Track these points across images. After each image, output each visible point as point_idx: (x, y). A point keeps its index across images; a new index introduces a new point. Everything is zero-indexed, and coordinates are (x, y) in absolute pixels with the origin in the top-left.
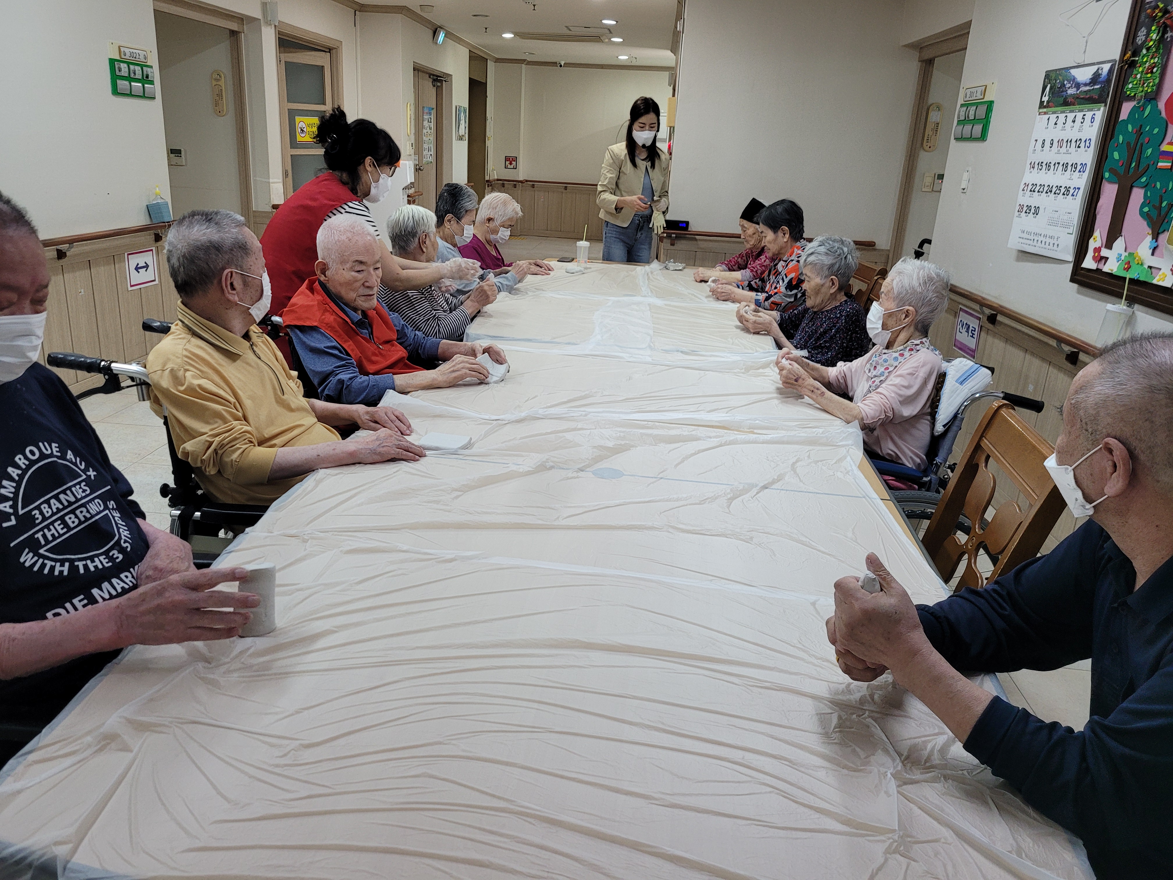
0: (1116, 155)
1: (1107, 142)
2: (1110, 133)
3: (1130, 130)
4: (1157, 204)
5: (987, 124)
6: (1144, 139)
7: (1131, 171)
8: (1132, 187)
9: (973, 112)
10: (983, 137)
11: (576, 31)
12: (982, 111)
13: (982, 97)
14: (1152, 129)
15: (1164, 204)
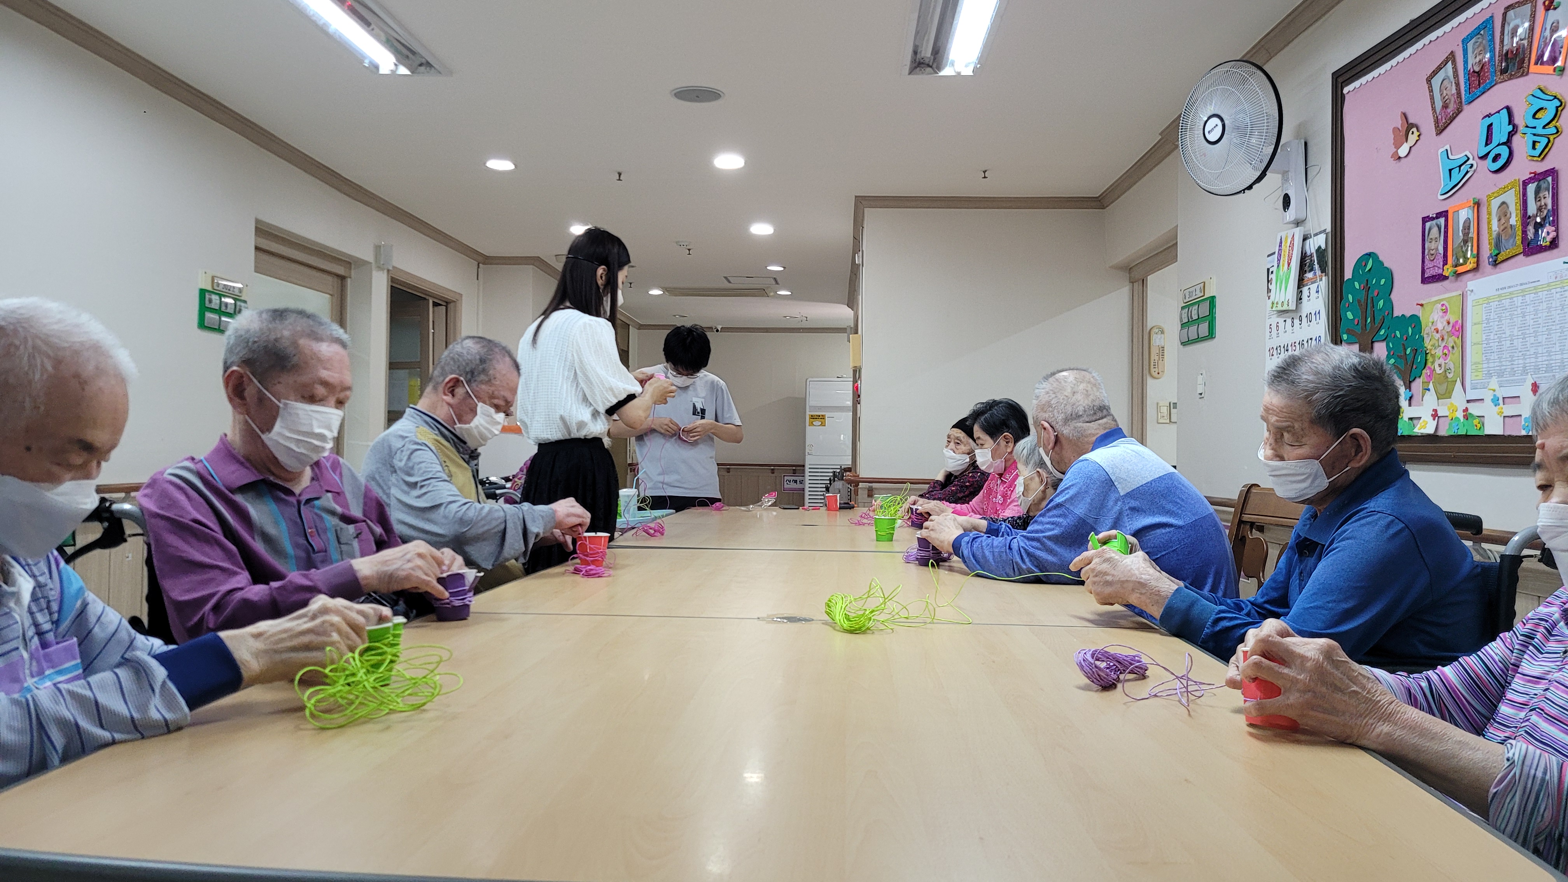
0: (1350, 315)
1: (1338, 303)
2: (1339, 293)
3: (1357, 287)
4: (1402, 354)
5: (1212, 321)
6: (1373, 293)
7: (1368, 327)
8: (1372, 342)
9: (1196, 311)
10: (1211, 335)
11: (737, 283)
12: (1204, 310)
13: (1202, 294)
14: (1378, 281)
15: (1408, 351)
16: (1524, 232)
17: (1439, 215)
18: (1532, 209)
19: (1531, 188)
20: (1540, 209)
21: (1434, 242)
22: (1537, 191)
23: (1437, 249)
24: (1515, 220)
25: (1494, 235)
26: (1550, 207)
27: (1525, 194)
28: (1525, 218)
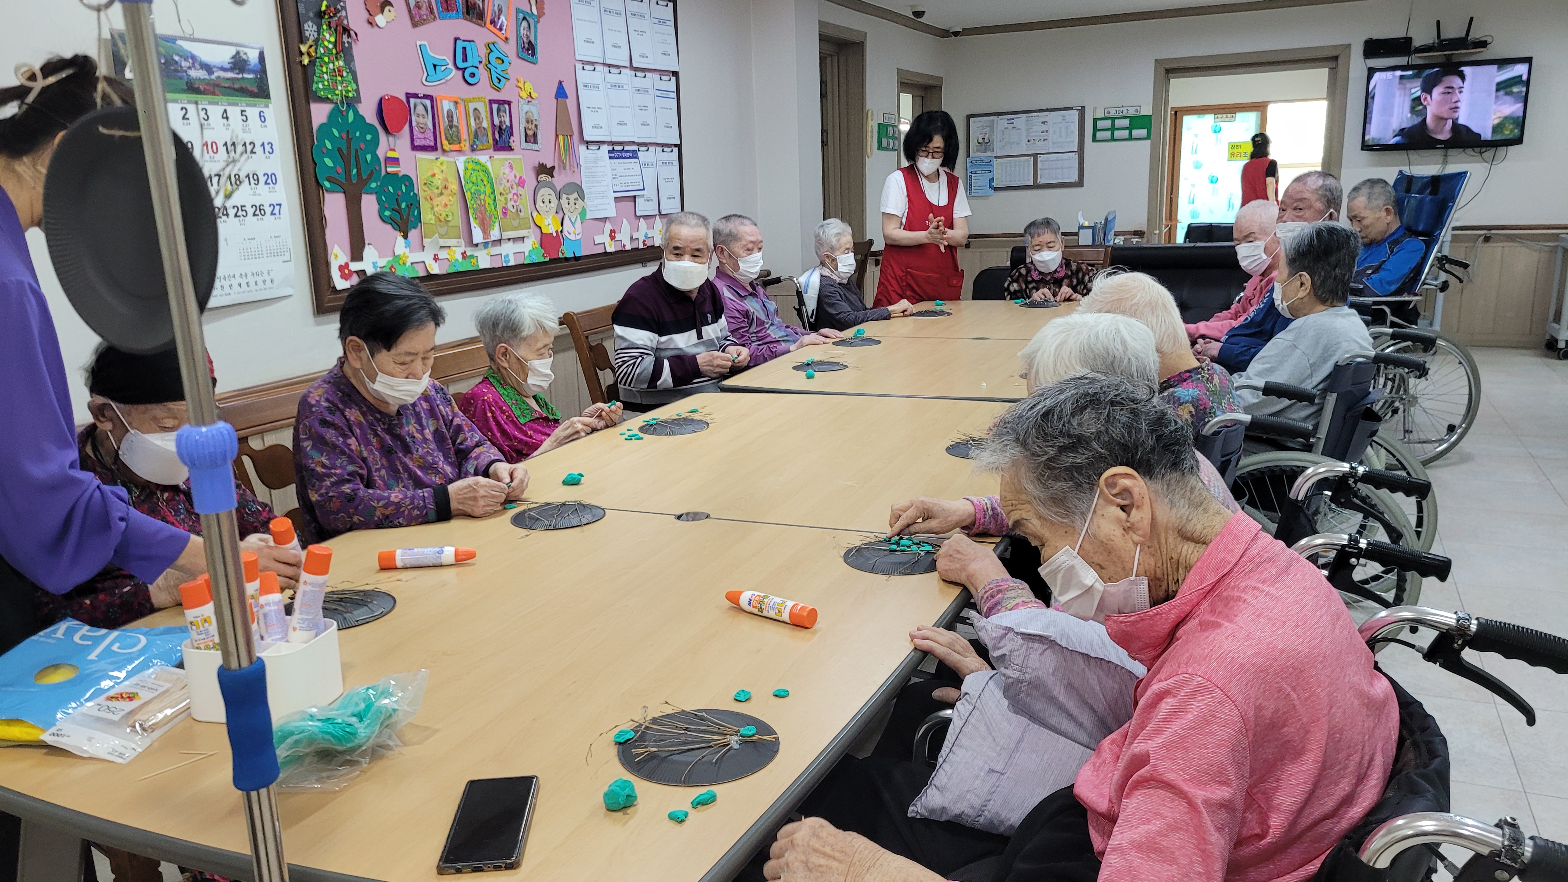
0: (329, 162)
1: (308, 148)
3: (337, 135)
6: (357, 145)
7: (354, 178)
8: (360, 194)
14: (363, 136)
15: (403, 205)
16: (494, 134)
17: (426, 97)
18: (497, 122)
19: (495, 106)
20: (501, 122)
21: (421, 118)
22: (499, 110)
23: (426, 124)
24: (486, 124)
25: (473, 129)
26: (508, 123)
27: (491, 109)
28: (493, 125)
